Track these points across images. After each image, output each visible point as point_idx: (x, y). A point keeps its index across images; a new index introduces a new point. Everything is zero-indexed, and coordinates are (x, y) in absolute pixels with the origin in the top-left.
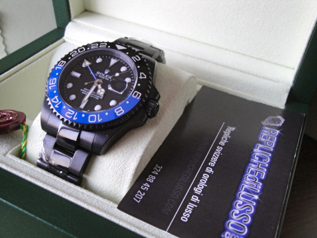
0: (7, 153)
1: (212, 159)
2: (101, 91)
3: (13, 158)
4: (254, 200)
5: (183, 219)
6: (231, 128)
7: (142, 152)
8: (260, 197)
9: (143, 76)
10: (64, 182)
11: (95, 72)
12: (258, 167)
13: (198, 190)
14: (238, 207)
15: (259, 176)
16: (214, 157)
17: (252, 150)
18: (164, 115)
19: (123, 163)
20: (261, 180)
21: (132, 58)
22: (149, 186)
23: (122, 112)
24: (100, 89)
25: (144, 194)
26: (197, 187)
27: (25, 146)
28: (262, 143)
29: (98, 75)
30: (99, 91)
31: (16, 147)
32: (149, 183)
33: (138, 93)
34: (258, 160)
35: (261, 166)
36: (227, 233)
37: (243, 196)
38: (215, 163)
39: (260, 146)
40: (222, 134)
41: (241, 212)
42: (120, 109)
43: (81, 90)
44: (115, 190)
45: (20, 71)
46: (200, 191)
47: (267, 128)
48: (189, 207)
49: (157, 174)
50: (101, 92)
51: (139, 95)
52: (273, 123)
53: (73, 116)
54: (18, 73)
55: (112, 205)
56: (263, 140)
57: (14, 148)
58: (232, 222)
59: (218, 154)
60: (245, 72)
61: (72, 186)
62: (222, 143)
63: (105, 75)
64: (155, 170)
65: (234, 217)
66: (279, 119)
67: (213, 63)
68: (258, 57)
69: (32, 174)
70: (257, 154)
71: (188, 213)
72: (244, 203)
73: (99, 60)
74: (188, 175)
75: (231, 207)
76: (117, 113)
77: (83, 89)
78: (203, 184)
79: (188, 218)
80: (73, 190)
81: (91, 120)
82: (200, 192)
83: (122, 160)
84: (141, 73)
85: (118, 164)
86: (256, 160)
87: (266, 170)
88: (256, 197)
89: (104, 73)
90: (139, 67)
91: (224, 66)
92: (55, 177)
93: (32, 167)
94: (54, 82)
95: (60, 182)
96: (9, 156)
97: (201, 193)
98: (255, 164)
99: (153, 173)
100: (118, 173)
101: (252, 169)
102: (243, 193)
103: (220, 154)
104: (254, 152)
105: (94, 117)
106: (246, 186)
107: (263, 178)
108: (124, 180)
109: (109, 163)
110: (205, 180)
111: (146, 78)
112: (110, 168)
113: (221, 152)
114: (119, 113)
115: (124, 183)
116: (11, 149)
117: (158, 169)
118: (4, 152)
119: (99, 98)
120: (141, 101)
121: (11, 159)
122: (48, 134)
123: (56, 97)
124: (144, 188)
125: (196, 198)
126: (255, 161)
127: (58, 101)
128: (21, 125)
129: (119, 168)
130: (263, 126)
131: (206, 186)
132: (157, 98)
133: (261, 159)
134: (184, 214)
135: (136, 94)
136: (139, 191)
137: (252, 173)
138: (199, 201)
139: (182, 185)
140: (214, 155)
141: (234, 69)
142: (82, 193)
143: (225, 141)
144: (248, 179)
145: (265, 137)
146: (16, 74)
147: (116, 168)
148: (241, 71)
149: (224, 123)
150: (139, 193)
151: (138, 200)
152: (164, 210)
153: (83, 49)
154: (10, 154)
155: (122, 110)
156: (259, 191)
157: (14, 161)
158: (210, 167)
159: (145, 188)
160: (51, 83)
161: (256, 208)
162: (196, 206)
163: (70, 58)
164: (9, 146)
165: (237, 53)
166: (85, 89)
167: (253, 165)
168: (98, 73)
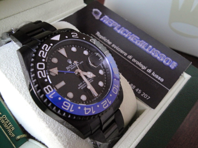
2: (90, 75)
4: (152, 48)
5: (162, 80)
6: (97, 34)
9: (93, 41)
12: (131, 37)
13: (144, 68)
14: (156, 56)
17: (118, 33)
20: (140, 40)
21: (73, 37)
22: (138, 89)
23: (116, 70)
25: (143, 93)
26: (141, 67)
29: (70, 69)
32: (136, 88)
35: (131, 35)
36: (171, 66)
37: (149, 51)
38: (124, 52)
40: (101, 40)
41: (159, 56)
43: (79, 88)
47: (102, 19)
48: (154, 75)
49: (129, 82)
56: (111, 25)
58: (164, 62)
62: (109, 43)
65: (161, 60)
70: (122, 33)
71: (158, 77)
72: (154, 53)
75: (156, 59)
77: (79, 87)
78: (139, 64)
79: (161, 78)
81: (115, 92)
84: (90, 41)
86: (126, 35)
87: (134, 35)
88: (151, 46)
89: (70, 64)
90: (84, 38)
94: (68, 104)
97: (146, 67)
98: (128, 37)
101: (132, 40)
102: (147, 50)
103: (119, 48)
104: (120, 33)
106: (143, 47)
107: (138, 38)
110: (136, 62)
113: (117, 46)
123: (85, 109)
124: (139, 92)
125: (149, 70)
127: (90, 109)
130: (99, 20)
133: (125, 33)
134: (159, 79)
136: (142, 95)
137: (134, 41)
138: (151, 70)
139: (139, 73)
140: (119, 51)
143: (108, 41)
144: (139, 44)
145: (109, 24)
153: (42, 65)
156: (147, 44)
158: (127, 56)
161: (157, 49)
162: (154, 72)
168: (67, 68)
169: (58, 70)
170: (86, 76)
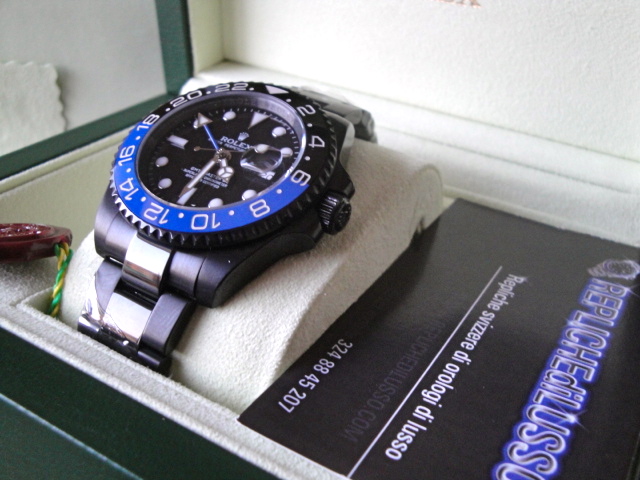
0: (19, 301)
1: (469, 335)
3: (28, 312)
4: (568, 425)
5: (392, 453)
6: (516, 278)
7: (307, 304)
8: (581, 418)
9: (317, 142)
10: (129, 363)
11: (217, 137)
12: (578, 357)
14: (525, 436)
15: (579, 374)
16: (474, 331)
17: (565, 323)
18: (362, 233)
19: (263, 327)
20: (583, 384)
21: (299, 109)
22: (317, 381)
23: (265, 209)
24: (225, 168)
25: (305, 395)
26: (430, 389)
27: (61, 291)
28: (587, 309)
29: (224, 143)
30: (221, 172)
31: (42, 292)
32: (318, 375)
33: (304, 174)
34: (579, 343)
35: (585, 355)
37: (539, 414)
38: (475, 343)
39: (584, 314)
40: (495, 288)
41: (532, 448)
42: (261, 204)
43: (185, 170)
44: (240, 388)
45: (79, 163)
46: (436, 397)
47: (600, 282)
48: (407, 429)
49: (339, 357)
50: (226, 173)
51: (306, 177)
52: (614, 272)
53: (160, 216)
54: (73, 165)
55: (228, 417)
56: (590, 303)
57: (36, 295)
58: (511, 468)
59: (483, 326)
60: (552, 172)
61: (146, 371)
62: (495, 305)
63: (239, 143)
64: (336, 350)
65: (516, 457)
66: (630, 266)
67: (481, 154)
68: (580, 144)
69: (63, 344)
70: (577, 331)
71: (405, 442)
72: (540, 429)
73: (229, 116)
74: (411, 364)
75: (510, 436)
76: (254, 211)
77: (189, 169)
78: (444, 383)
79: (403, 453)
80: (145, 380)
81: (195, 225)
82: (437, 400)
83: (261, 320)
84: (314, 137)
85: (250, 329)
86: (573, 342)
87: (596, 364)
88: (572, 419)
89: (236, 139)
90: (310, 125)
91: (505, 160)
92: (112, 354)
93: (66, 330)
94: (129, 153)
95: (121, 364)
96: (23, 307)
97: (438, 403)
98: (571, 350)
99: (331, 355)
100: (249, 348)
101: (562, 360)
102: (540, 407)
103: (489, 328)
104: (570, 327)
105: (204, 218)
106: (546, 394)
107: (590, 379)
108: (263, 364)
109: (231, 326)
110: (450, 375)
111: (323, 145)
112: (233, 335)
113: (491, 323)
114: (258, 213)
115: (261, 370)
116: (28, 295)
117: (343, 348)
118: (15, 299)
119: (221, 186)
120: (309, 190)
121: (24, 313)
122: (107, 260)
123: (129, 180)
124: (305, 383)
125: (425, 412)
126: (570, 344)
127: (132, 187)
128: (57, 246)
129: (253, 336)
130: (591, 277)
131: (452, 388)
132: (346, 191)
133: (584, 340)
134: (393, 444)
135: (299, 175)
136: (294, 389)
137: (563, 367)
138: (432, 417)
139: (395, 383)
140: (474, 328)
141: (528, 166)
142: (166, 387)
143: (502, 303)
144: (553, 380)
145: (594, 299)
146: (69, 167)
147: (245, 338)
148: (543, 170)
149: (500, 268)
150: (293, 394)
151: (289, 406)
152: (347, 431)
153: (197, 94)
154: (26, 303)
155: (265, 206)
156: (579, 406)
157: (31, 316)
158: (464, 350)
159: (309, 383)
160: (124, 154)
161: (570, 441)
162: (424, 428)
163: (168, 109)
164: (26, 289)
165: (535, 136)
166: (192, 168)
167: (566, 353)
168: (224, 139)
169: (209, 125)
170: (217, 167)
